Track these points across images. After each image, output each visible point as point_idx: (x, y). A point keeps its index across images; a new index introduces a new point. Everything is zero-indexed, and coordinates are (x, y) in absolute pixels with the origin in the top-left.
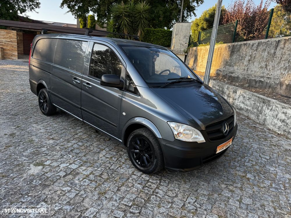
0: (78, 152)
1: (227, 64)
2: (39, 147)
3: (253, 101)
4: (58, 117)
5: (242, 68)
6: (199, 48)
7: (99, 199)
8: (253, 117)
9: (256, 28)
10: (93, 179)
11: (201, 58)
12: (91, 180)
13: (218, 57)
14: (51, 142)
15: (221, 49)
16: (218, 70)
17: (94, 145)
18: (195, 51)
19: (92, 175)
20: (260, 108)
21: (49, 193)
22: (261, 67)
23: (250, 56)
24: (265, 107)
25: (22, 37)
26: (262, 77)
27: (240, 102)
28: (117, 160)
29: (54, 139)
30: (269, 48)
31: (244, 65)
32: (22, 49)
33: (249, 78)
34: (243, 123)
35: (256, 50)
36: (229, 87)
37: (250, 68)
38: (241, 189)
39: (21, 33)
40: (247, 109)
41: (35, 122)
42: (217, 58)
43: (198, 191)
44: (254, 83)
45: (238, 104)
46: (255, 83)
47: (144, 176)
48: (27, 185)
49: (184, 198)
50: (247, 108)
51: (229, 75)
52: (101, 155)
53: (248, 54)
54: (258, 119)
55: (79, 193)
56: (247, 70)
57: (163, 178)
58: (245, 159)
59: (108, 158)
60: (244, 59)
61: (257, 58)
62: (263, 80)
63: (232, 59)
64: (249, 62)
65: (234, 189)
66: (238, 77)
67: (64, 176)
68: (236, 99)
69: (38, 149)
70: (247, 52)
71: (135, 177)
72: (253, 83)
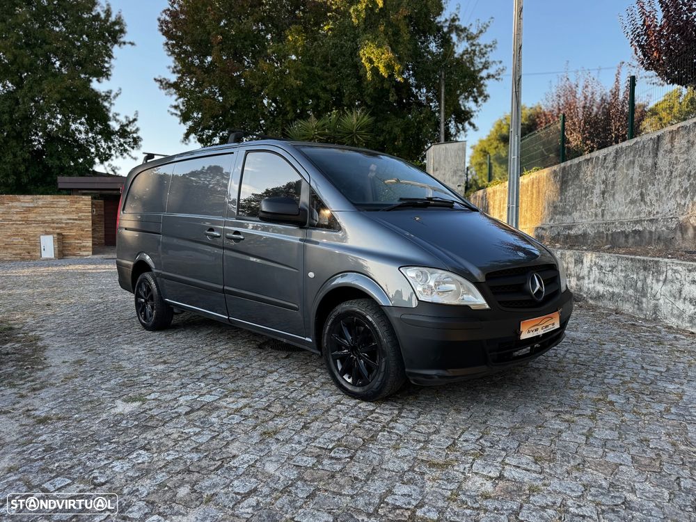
0: (218, 377)
1: (556, 210)
2: (136, 375)
3: (622, 271)
4: (176, 331)
5: (590, 213)
6: (489, 190)
7: (261, 442)
8: (628, 308)
9: (616, 134)
10: (251, 414)
11: (497, 210)
12: (245, 416)
13: (534, 200)
14: (161, 367)
15: (538, 182)
16: (537, 229)
17: (253, 366)
18: (482, 198)
19: (247, 408)
20: (640, 284)
21: (155, 437)
22: (633, 202)
23: (603, 182)
24: (651, 278)
25: (103, 209)
26: (636, 222)
27: (594, 282)
28: (304, 385)
29: (168, 363)
30: (640, 156)
31: (594, 204)
32: (101, 234)
33: (609, 230)
34: (603, 320)
35: (615, 167)
36: (565, 254)
37: (607, 208)
38: (593, 417)
39: (101, 202)
40: (613, 294)
41: (126, 342)
42: (532, 202)
43: (488, 423)
44: (622, 240)
45: (591, 286)
46: (624, 239)
47: (363, 405)
48: (108, 428)
49: (453, 434)
50: (611, 290)
51: (564, 233)
52: (267, 380)
53: (598, 180)
54: (640, 309)
55: (218, 435)
56: (603, 215)
57: (406, 407)
58: (606, 374)
59: (283, 383)
60: (592, 193)
61: (620, 184)
62: (641, 229)
63: (565, 198)
64: (603, 197)
65: (576, 418)
66: (585, 235)
67: (187, 413)
68: (583, 278)
69: (132, 379)
70: (594, 175)
71: (343, 408)
72: (620, 241)
